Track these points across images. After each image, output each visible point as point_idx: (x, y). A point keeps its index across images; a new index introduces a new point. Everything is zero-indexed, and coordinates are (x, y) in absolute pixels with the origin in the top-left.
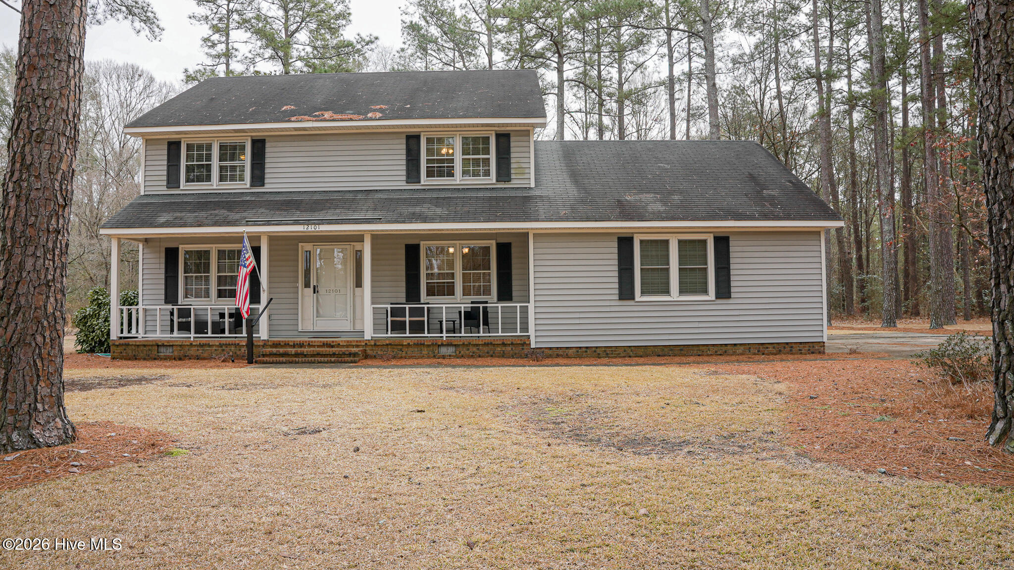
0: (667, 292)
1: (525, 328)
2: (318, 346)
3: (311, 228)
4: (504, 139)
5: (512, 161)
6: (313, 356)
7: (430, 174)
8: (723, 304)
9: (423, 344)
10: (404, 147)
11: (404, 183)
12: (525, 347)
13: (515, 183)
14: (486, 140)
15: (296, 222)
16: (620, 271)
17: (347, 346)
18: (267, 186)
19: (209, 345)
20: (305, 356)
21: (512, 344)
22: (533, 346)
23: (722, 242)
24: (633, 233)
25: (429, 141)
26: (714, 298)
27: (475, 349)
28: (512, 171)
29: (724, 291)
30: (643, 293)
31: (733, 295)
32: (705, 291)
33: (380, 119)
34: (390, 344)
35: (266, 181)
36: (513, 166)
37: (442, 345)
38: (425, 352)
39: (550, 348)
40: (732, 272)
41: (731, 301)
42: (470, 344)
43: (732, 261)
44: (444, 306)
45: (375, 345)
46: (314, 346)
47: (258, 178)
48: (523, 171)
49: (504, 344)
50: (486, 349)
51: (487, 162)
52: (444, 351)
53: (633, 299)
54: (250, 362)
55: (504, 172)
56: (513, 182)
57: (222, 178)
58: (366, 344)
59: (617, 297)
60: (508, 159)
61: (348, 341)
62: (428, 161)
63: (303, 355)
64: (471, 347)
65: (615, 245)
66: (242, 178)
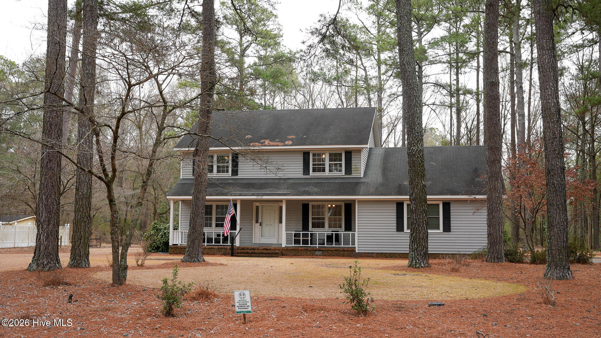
1: (353, 243)
2: (262, 250)
3: (259, 197)
4: (349, 154)
5: (353, 164)
6: (259, 254)
7: (314, 170)
8: (447, 234)
9: (308, 250)
10: (302, 158)
11: (302, 175)
12: (354, 252)
13: (354, 175)
14: (340, 155)
15: (253, 195)
16: (397, 218)
17: (274, 250)
18: (239, 175)
19: (213, 249)
20: (256, 254)
21: (348, 250)
22: (357, 251)
23: (447, 205)
24: (403, 201)
25: (314, 155)
26: (442, 232)
27: (331, 252)
28: (353, 169)
29: (447, 228)
30: (408, 228)
31: (452, 230)
32: (438, 228)
33: (291, 145)
34: (293, 250)
35: (239, 173)
36: (353, 167)
37: (316, 250)
38: (309, 253)
39: (365, 253)
40: (451, 219)
41: (450, 233)
42: (329, 250)
43: (451, 214)
44: (317, 233)
45: (287, 250)
46: (260, 250)
47: (235, 172)
48: (358, 170)
49: (344, 251)
50: (336, 252)
51: (341, 165)
52: (317, 253)
53: (403, 231)
54: (232, 256)
55: (349, 170)
56: (353, 174)
57: (218, 171)
58: (283, 249)
59: (395, 230)
60: (351, 163)
62: (313, 165)
63: (255, 253)
64: (329, 252)
65: (395, 206)
66: (227, 171)
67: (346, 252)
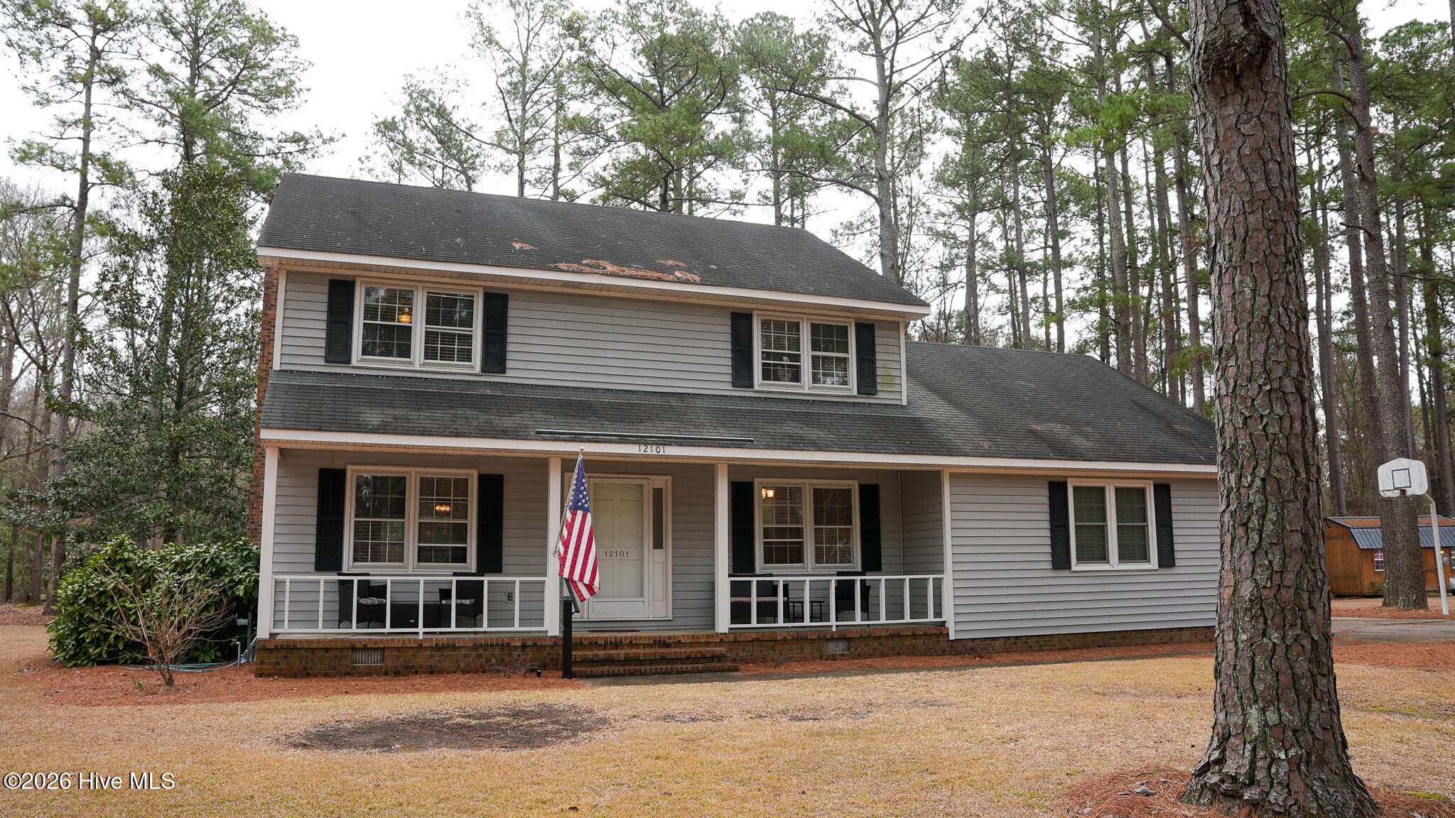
0: (1104, 558)
1: (938, 613)
2: (645, 646)
3: (652, 450)
4: (867, 330)
5: (878, 364)
7: (766, 376)
8: (1168, 575)
9: (806, 639)
10: (728, 329)
11: (729, 387)
12: (941, 639)
13: (883, 397)
14: (843, 331)
16: (1054, 529)
17: (691, 645)
18: (509, 373)
19: (454, 648)
20: (641, 662)
21: (924, 634)
22: (952, 637)
23: (1163, 490)
24: (1066, 477)
25: (766, 324)
26: (1157, 567)
27: (876, 644)
28: (878, 380)
29: (1167, 559)
30: (1081, 559)
31: (1178, 563)
32: (1145, 557)
34: (758, 640)
35: (509, 364)
36: (879, 372)
37: (833, 639)
38: (808, 650)
40: (1175, 532)
41: (1175, 570)
42: (870, 636)
43: (1174, 517)
45: (735, 641)
46: (638, 646)
47: (495, 358)
48: (892, 381)
49: (915, 636)
51: (845, 363)
52: (832, 648)
53: (1069, 568)
54: (568, 674)
55: (868, 381)
56: (880, 395)
57: (430, 354)
58: (722, 640)
59: (1049, 566)
60: (873, 361)
61: (693, 637)
62: (766, 356)
63: (638, 661)
64: (869, 642)
65: (1046, 492)
66: (466, 356)
67: (920, 641)
